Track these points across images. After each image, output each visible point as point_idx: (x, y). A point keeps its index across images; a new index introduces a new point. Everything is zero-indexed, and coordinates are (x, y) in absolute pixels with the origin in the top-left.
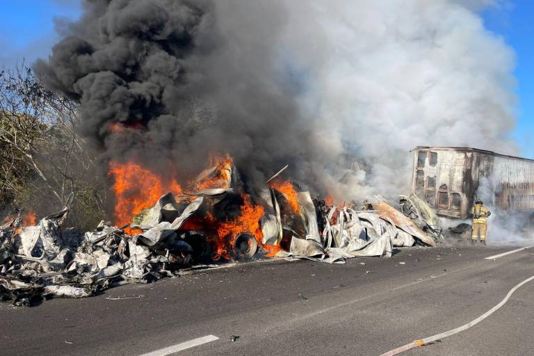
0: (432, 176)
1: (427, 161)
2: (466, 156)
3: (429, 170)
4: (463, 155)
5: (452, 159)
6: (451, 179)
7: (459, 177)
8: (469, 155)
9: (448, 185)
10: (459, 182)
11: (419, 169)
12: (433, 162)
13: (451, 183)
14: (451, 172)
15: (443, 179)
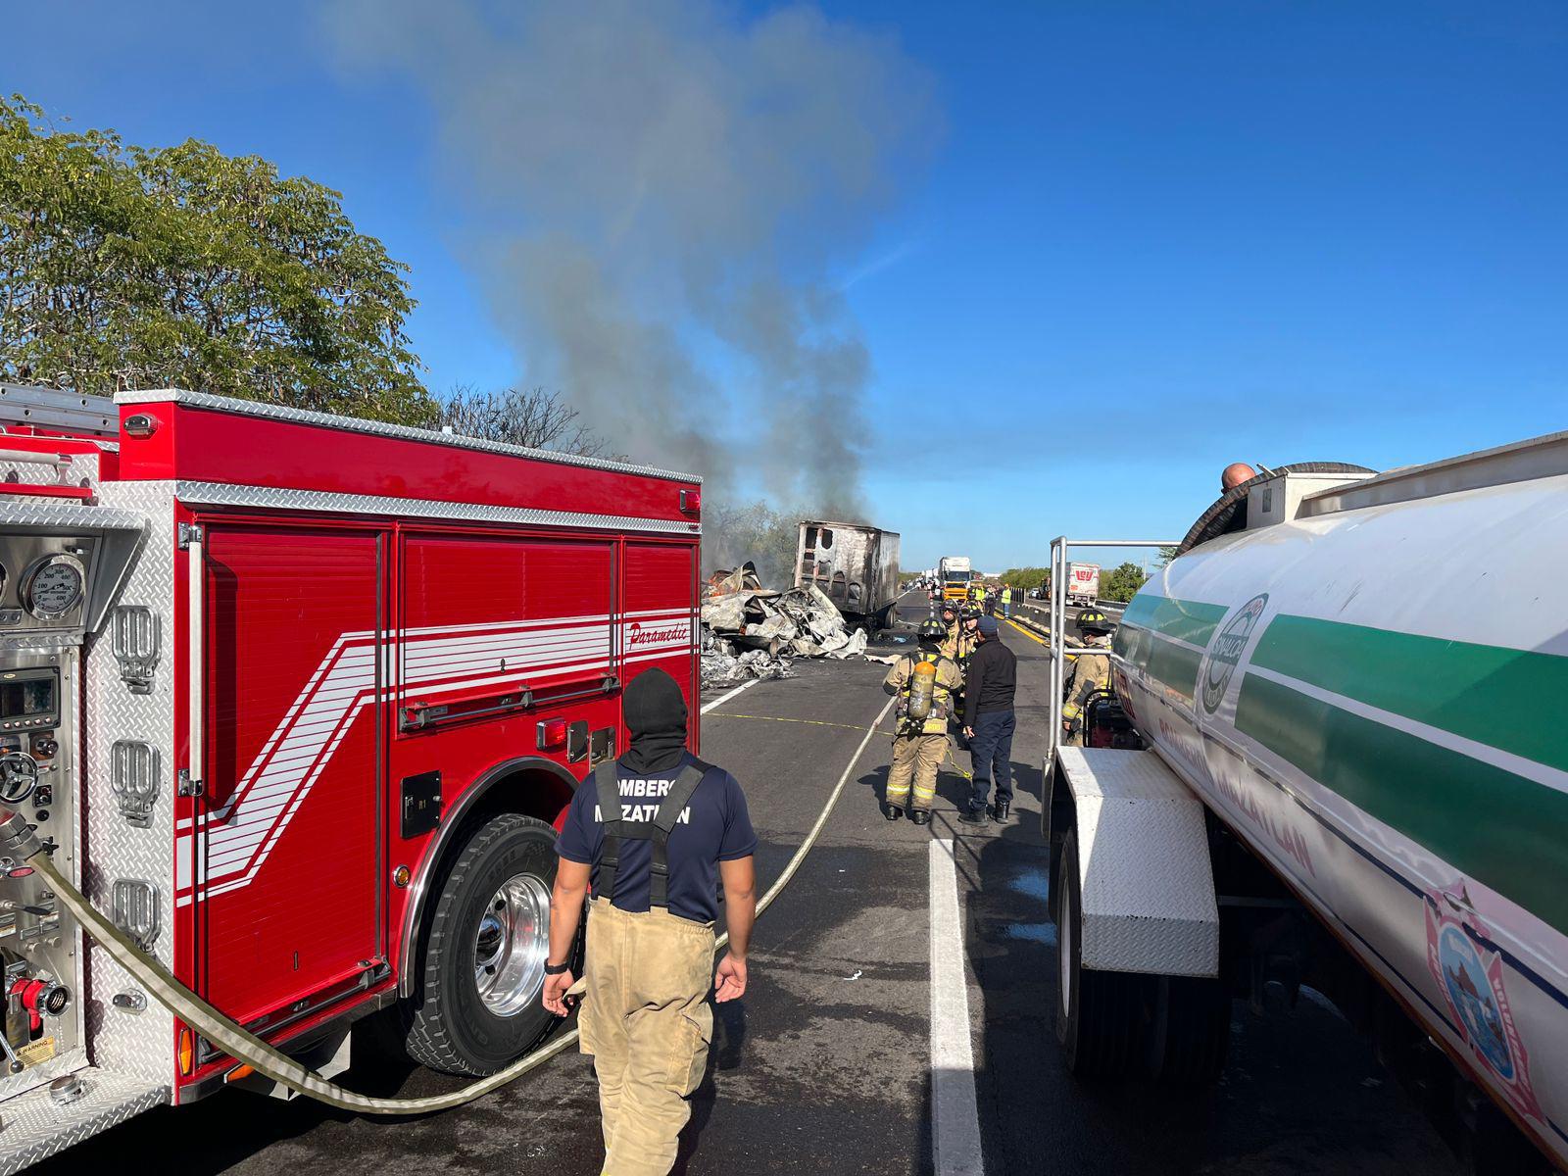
0: (824, 560)
1: (819, 540)
2: (868, 538)
3: (820, 552)
4: (864, 536)
5: (852, 539)
6: (850, 567)
7: (859, 563)
8: (872, 536)
9: (844, 572)
10: (859, 569)
11: (810, 550)
12: (827, 541)
13: (849, 572)
14: (850, 557)
15: (838, 565)
